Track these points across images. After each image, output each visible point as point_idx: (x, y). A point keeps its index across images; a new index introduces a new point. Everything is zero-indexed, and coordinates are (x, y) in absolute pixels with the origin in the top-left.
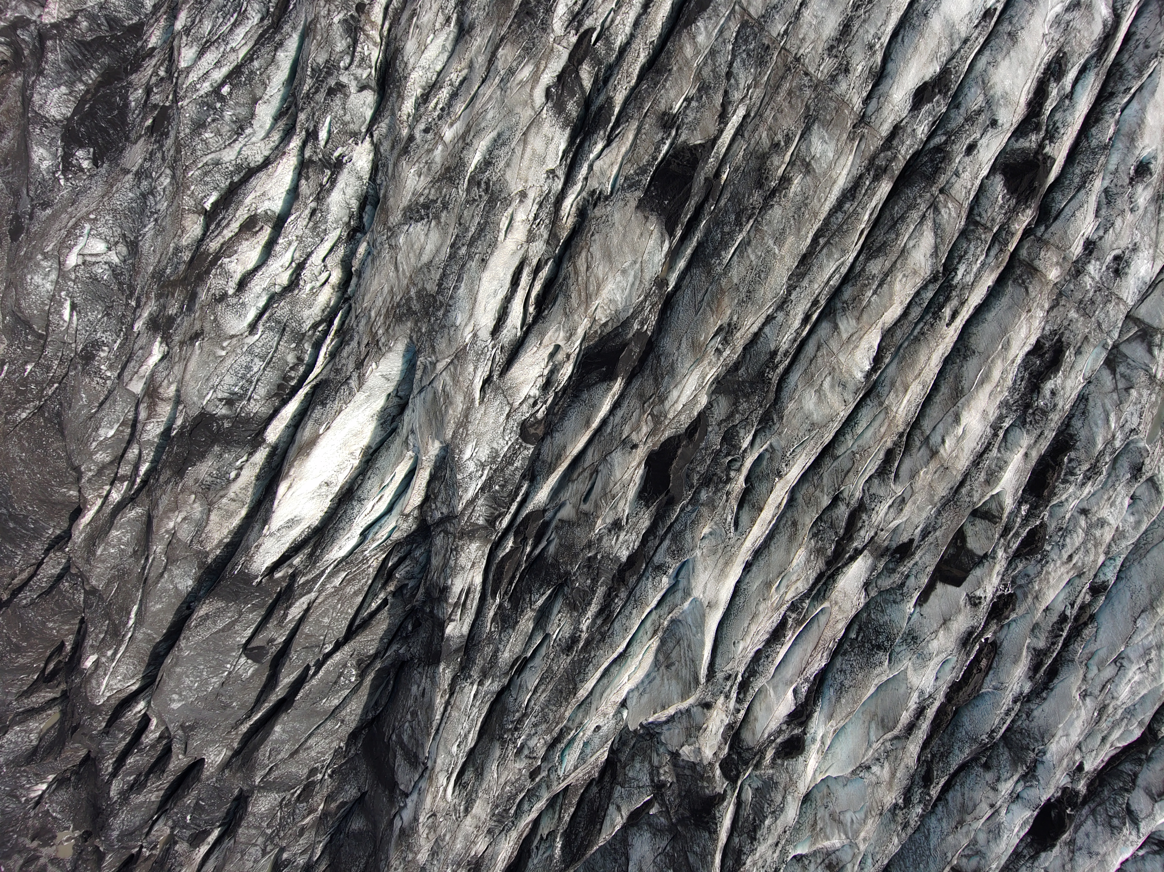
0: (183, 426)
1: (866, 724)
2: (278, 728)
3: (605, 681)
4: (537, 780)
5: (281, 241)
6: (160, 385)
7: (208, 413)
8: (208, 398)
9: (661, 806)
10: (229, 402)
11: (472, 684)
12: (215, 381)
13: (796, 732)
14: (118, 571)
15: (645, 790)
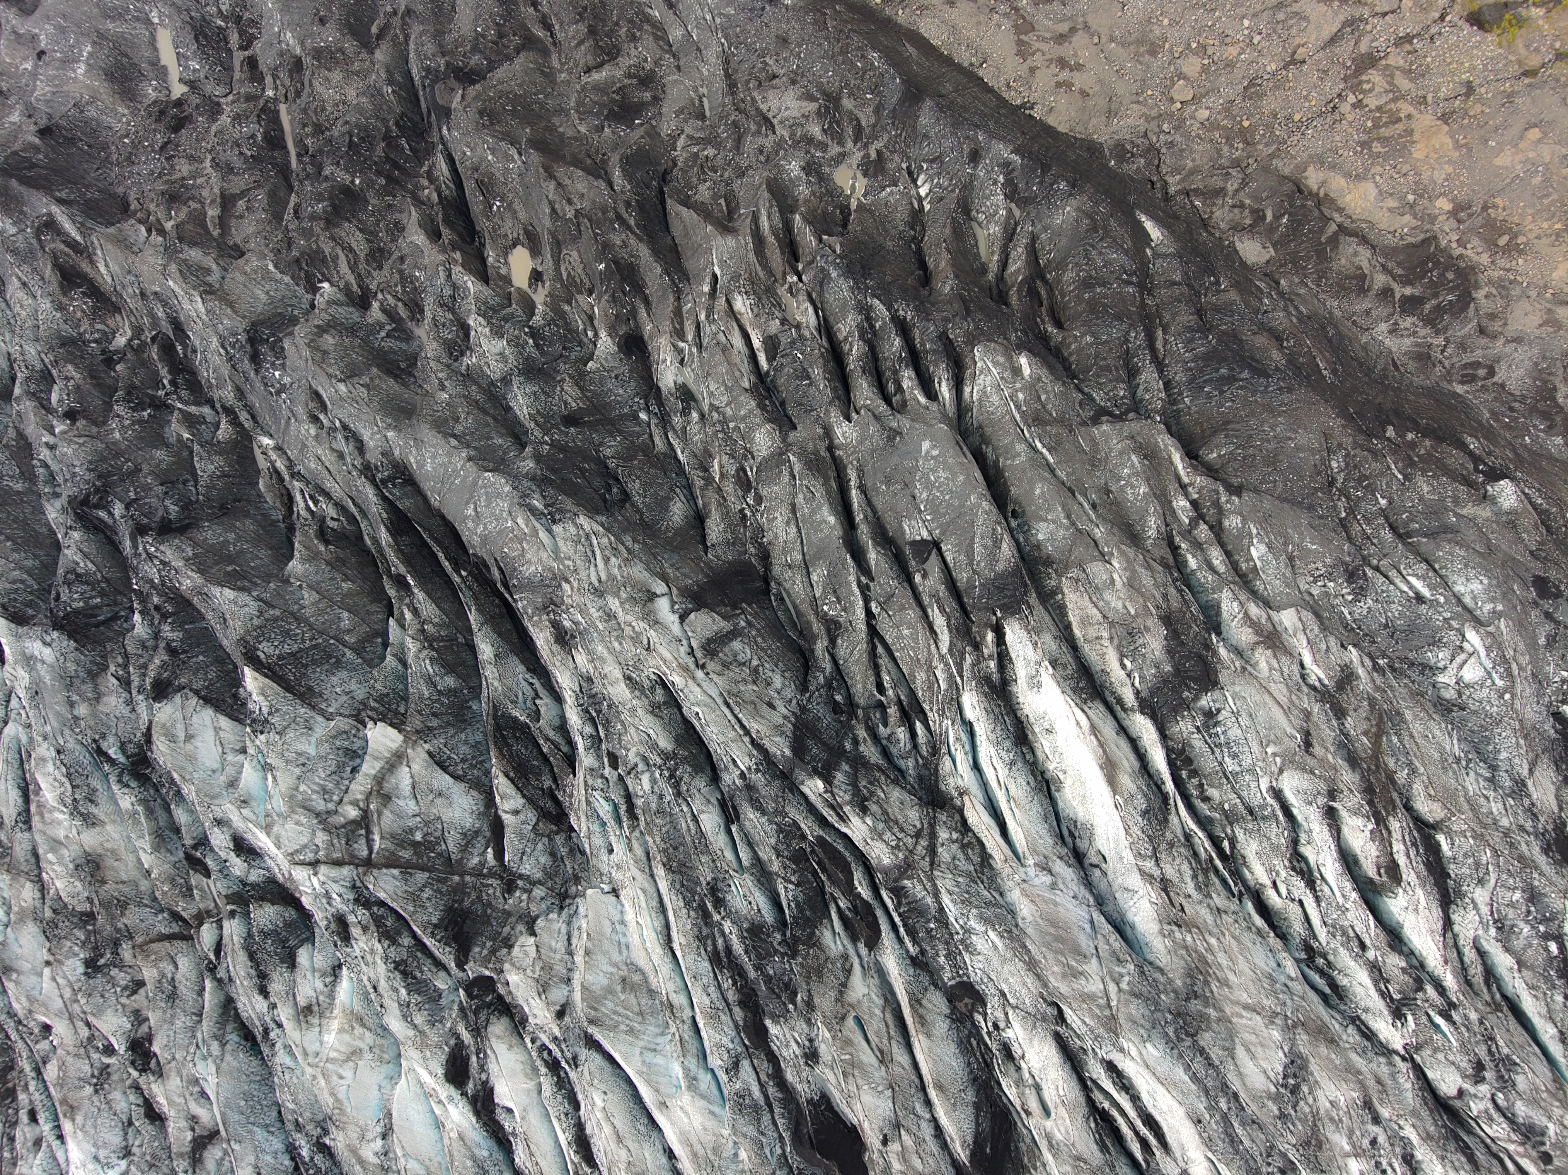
0: (1215, 653)
1: (427, 1162)
2: (832, 519)
3: (655, 903)
4: (606, 760)
5: (1354, 895)
6: (1275, 656)
7: (1212, 689)
8: (1230, 700)
9: (490, 869)
10: (1210, 715)
11: (749, 769)
12: (1244, 721)
13: (471, 1085)
14: (1100, 460)
15: (516, 859)
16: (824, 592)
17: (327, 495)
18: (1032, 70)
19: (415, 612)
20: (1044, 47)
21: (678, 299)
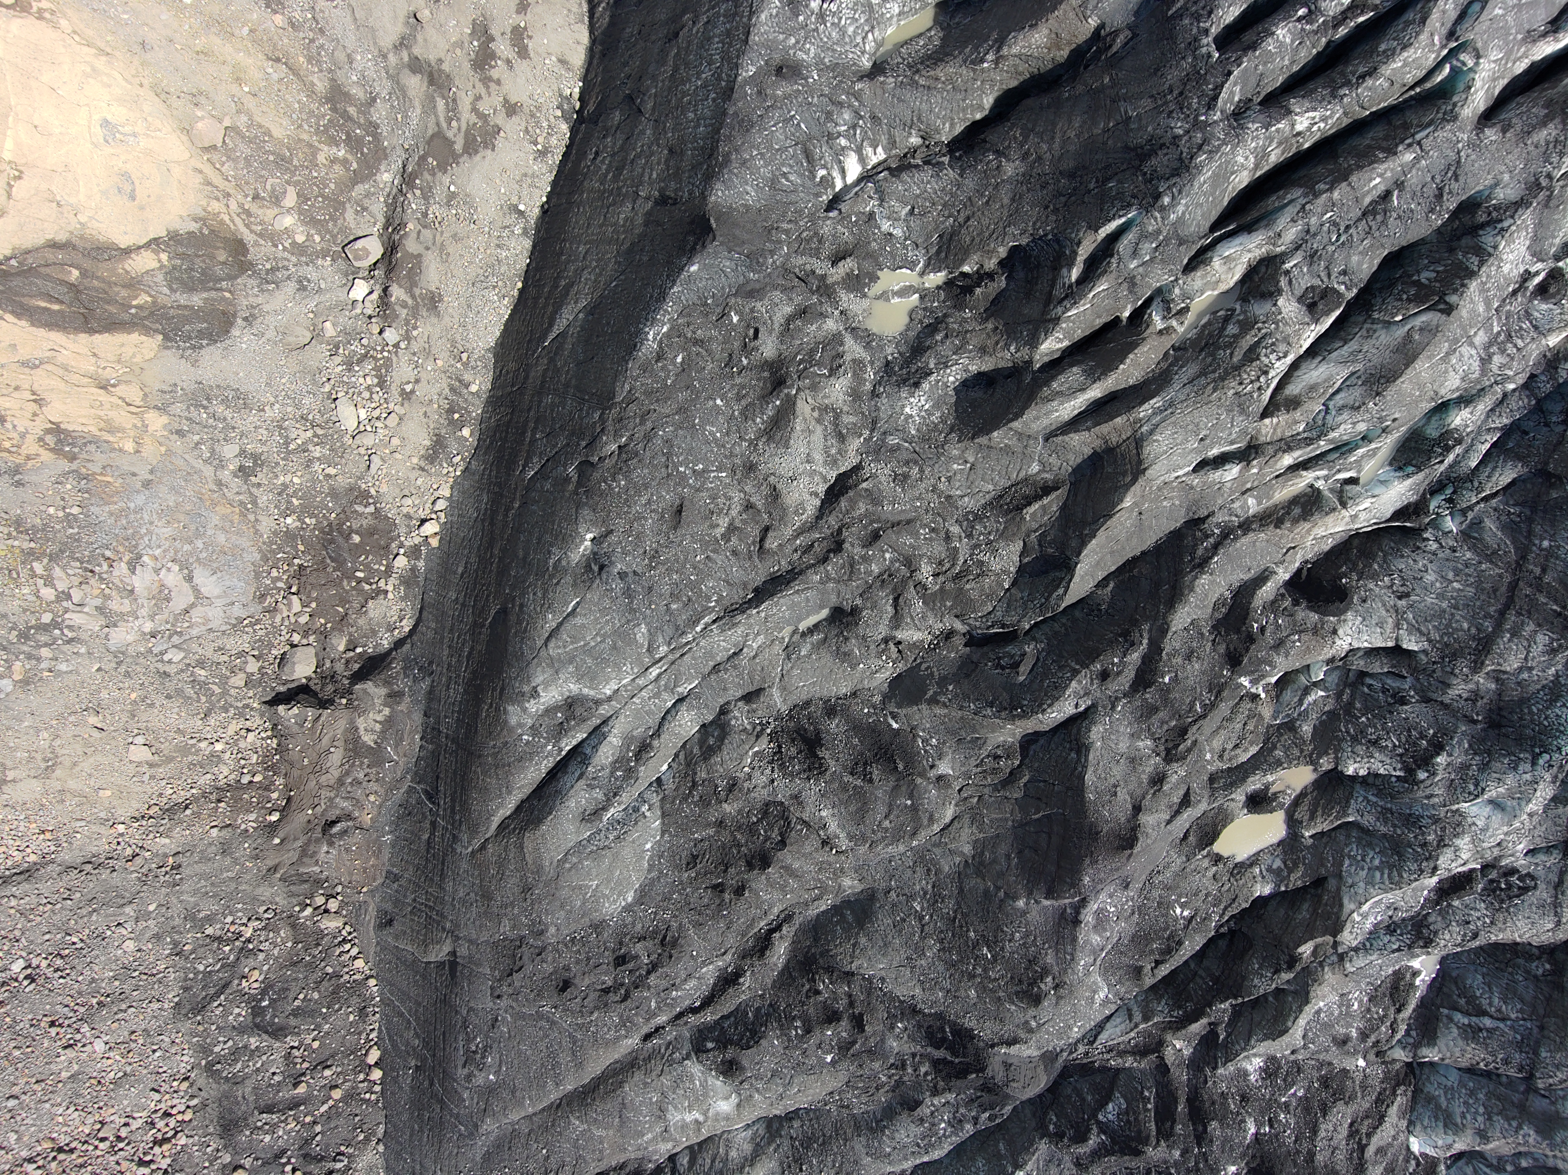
18: (511, 110)
20: (465, 103)
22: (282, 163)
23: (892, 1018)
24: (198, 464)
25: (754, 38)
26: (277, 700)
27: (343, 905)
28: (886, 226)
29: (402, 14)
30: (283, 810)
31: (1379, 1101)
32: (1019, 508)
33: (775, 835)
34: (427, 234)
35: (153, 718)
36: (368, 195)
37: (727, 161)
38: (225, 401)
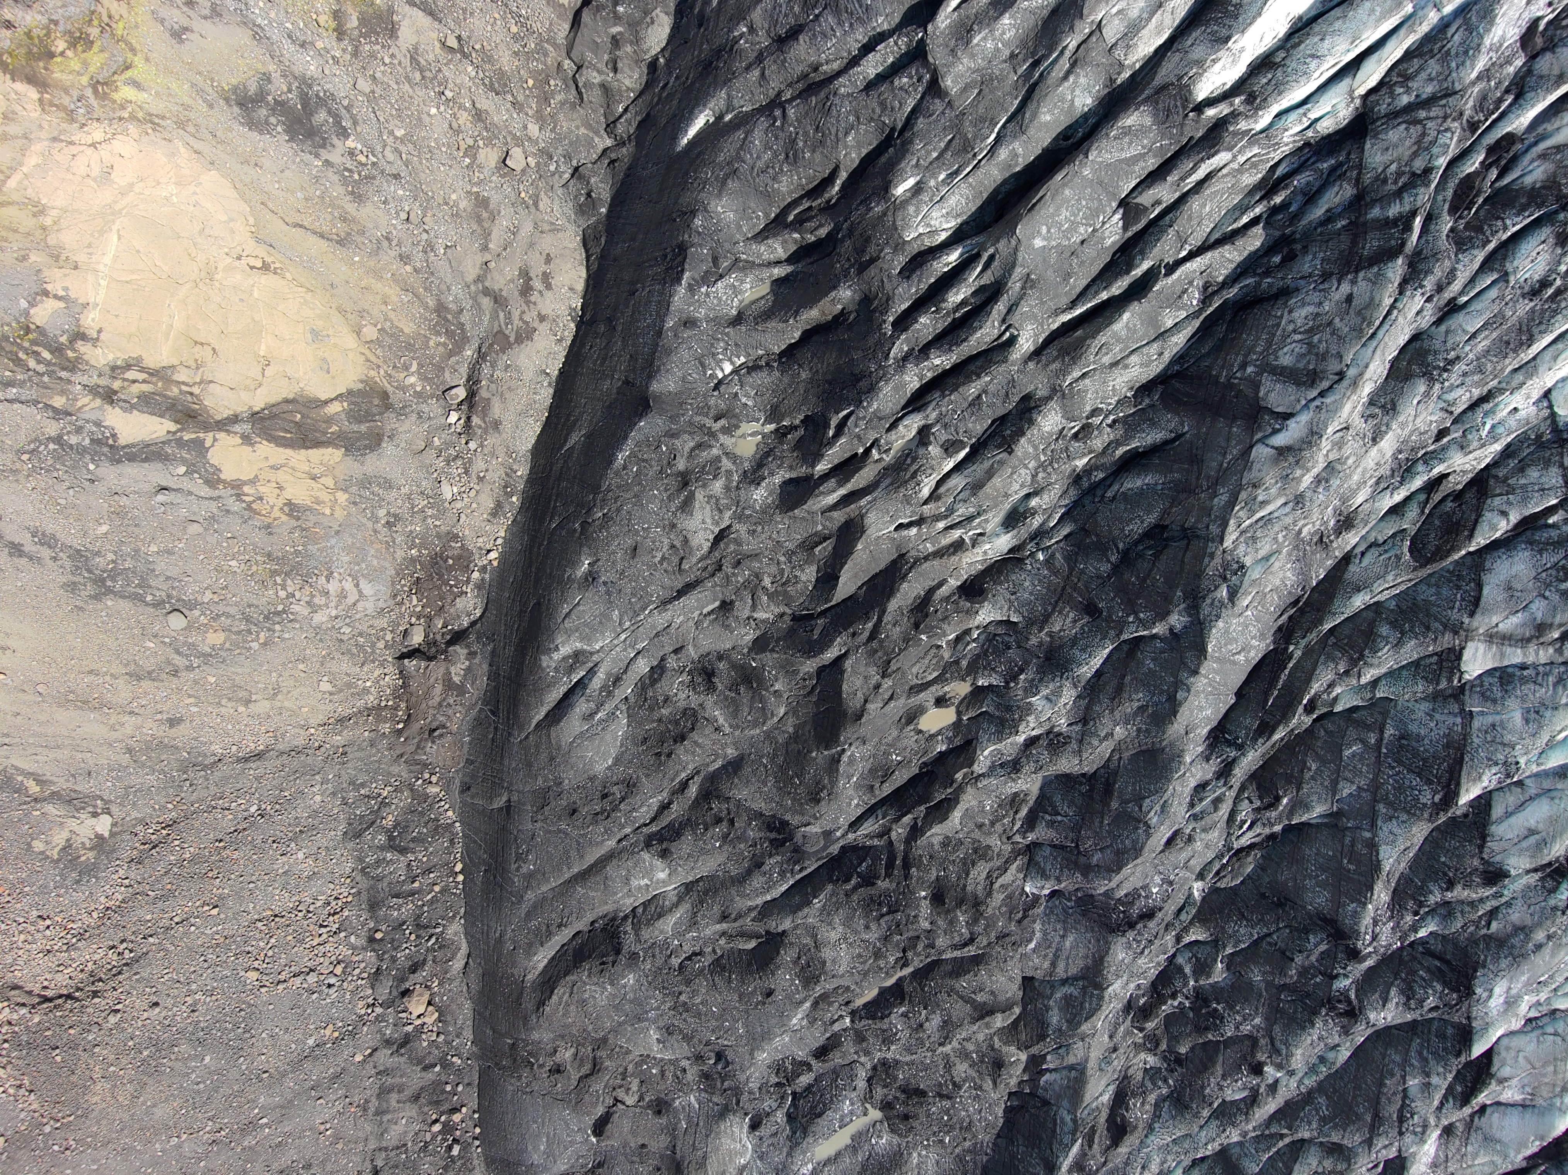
2: (1125, 317)
14: (983, 75)
15: (1551, 493)
16: (1182, 308)
17: (1232, 814)
18: (542, 318)
19: (1331, 686)
20: (516, 315)
21: (926, 558)
22: (410, 347)
23: (750, 819)
24: (365, 521)
25: (672, 308)
26: (402, 657)
27: (440, 779)
28: (744, 400)
29: (478, 263)
30: (405, 722)
31: (1006, 862)
32: (812, 548)
33: (689, 725)
34: (493, 386)
35: (333, 666)
36: (458, 363)
37: (659, 370)
38: (379, 485)
